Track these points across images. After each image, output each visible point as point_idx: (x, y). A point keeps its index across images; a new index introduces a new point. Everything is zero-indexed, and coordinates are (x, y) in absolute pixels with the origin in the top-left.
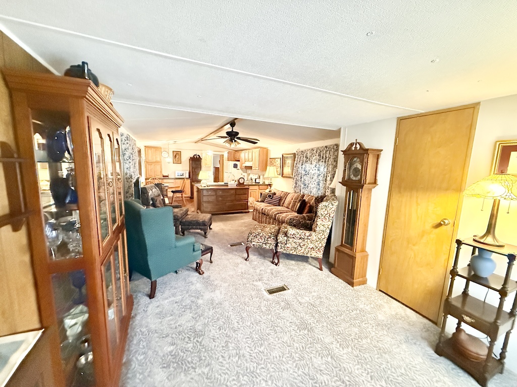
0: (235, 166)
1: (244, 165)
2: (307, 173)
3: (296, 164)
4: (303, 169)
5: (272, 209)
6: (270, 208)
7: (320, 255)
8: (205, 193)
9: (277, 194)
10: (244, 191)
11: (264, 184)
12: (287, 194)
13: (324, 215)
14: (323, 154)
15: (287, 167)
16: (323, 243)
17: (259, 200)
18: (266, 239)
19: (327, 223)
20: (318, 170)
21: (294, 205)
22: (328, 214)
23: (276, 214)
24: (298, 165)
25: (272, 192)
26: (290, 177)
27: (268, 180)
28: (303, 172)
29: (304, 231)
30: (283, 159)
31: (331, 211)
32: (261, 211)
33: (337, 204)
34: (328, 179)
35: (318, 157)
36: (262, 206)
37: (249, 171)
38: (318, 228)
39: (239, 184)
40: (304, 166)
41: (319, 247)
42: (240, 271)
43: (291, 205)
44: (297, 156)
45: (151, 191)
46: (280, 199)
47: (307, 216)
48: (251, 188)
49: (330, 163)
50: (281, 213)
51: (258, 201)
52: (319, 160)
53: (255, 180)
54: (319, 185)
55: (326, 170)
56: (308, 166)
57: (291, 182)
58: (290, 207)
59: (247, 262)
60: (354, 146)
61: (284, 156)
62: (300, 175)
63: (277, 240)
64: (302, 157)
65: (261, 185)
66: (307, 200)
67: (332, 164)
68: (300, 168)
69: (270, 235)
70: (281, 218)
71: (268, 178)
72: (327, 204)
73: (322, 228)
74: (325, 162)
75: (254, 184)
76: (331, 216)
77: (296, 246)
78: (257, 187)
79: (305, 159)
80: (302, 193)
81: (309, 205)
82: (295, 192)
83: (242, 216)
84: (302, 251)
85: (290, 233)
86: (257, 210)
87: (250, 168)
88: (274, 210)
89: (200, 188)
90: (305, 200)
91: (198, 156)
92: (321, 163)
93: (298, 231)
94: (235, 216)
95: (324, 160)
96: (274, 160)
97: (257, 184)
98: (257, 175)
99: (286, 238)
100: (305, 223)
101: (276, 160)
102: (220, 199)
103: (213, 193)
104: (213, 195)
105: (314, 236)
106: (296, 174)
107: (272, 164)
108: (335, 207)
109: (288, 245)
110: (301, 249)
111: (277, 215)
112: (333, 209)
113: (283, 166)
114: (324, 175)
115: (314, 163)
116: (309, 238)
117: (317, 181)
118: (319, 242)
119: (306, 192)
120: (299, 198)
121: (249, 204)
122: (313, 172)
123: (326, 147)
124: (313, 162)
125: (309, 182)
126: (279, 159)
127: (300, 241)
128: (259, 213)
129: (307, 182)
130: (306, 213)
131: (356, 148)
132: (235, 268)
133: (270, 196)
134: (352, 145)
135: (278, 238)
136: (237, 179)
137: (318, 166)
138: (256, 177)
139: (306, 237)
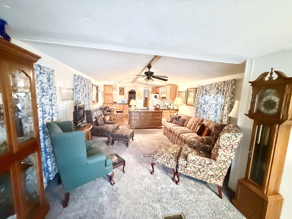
0: (156, 97)
1: (161, 96)
2: (206, 103)
3: (198, 96)
4: (203, 100)
5: (177, 129)
6: (176, 127)
7: (220, 183)
8: (133, 114)
9: (182, 117)
10: (159, 113)
11: (173, 109)
12: (189, 118)
13: (226, 146)
14: (221, 88)
15: (190, 98)
16: (223, 173)
17: (169, 121)
18: (168, 159)
19: (229, 154)
20: (216, 101)
21: (195, 127)
22: (231, 146)
23: (180, 133)
24: (199, 96)
25: (179, 115)
26: (192, 105)
27: (177, 106)
28: (203, 102)
29: (204, 158)
30: (188, 92)
31: (234, 142)
32: (169, 129)
33: (241, 136)
34: (226, 108)
35: (216, 91)
36: (170, 125)
37: (164, 100)
38: (219, 157)
39: (156, 109)
40: (203, 97)
41: (219, 176)
42: (144, 186)
43: (192, 127)
44: (198, 90)
45: (95, 113)
46: (184, 121)
47: (206, 138)
48: (164, 111)
49: (228, 94)
50: (184, 133)
51: (167, 122)
52: (217, 93)
53: (168, 106)
54: (216, 112)
55: (223, 100)
56: (207, 97)
57: (193, 109)
58: (191, 128)
59: (152, 176)
60: (269, 75)
61: (188, 90)
62: (200, 104)
63: (178, 162)
64: (202, 91)
65: (171, 110)
66: (205, 124)
67: (230, 96)
68: (201, 99)
69: (172, 156)
70: (183, 137)
71: (176, 105)
72: (230, 136)
73: (223, 158)
74: (223, 94)
75: (167, 109)
76: (234, 147)
77: (196, 171)
78: (168, 111)
79: (204, 92)
80: (201, 118)
81: (207, 129)
82: (196, 116)
83: (156, 131)
84: (201, 176)
85: (190, 158)
86: (166, 128)
87: (165, 98)
88: (179, 130)
89: (130, 110)
90: (204, 125)
91: (134, 91)
92: (218, 95)
93: (198, 157)
94: (152, 131)
95: (222, 93)
96: (181, 93)
97: (168, 109)
98: (169, 103)
99: (186, 162)
100: (205, 146)
101: (182, 93)
102: (143, 118)
103: (138, 114)
104: (138, 116)
105: (214, 165)
106: (197, 103)
107: (179, 96)
108: (238, 140)
109: (187, 169)
110: (200, 174)
111: (181, 135)
112: (237, 141)
113: (187, 96)
114: (221, 105)
115: (213, 95)
116: (209, 166)
117: (215, 109)
118: (219, 171)
119: (205, 117)
120: (199, 122)
121: (162, 122)
122: (211, 102)
123: (224, 82)
124: (211, 94)
125: (208, 110)
126: (185, 92)
127: (200, 167)
128: (168, 130)
129: (205, 110)
130: (205, 136)
131: (271, 78)
132: (141, 181)
133: (176, 119)
134: (265, 74)
135: (179, 161)
136: (155, 105)
137: (216, 97)
138: (168, 104)
139: (206, 165)
